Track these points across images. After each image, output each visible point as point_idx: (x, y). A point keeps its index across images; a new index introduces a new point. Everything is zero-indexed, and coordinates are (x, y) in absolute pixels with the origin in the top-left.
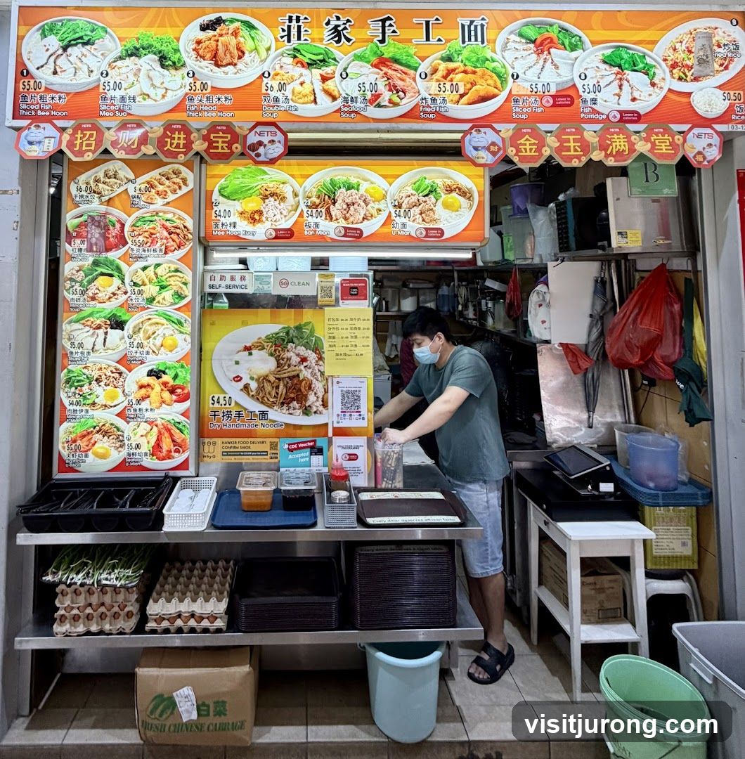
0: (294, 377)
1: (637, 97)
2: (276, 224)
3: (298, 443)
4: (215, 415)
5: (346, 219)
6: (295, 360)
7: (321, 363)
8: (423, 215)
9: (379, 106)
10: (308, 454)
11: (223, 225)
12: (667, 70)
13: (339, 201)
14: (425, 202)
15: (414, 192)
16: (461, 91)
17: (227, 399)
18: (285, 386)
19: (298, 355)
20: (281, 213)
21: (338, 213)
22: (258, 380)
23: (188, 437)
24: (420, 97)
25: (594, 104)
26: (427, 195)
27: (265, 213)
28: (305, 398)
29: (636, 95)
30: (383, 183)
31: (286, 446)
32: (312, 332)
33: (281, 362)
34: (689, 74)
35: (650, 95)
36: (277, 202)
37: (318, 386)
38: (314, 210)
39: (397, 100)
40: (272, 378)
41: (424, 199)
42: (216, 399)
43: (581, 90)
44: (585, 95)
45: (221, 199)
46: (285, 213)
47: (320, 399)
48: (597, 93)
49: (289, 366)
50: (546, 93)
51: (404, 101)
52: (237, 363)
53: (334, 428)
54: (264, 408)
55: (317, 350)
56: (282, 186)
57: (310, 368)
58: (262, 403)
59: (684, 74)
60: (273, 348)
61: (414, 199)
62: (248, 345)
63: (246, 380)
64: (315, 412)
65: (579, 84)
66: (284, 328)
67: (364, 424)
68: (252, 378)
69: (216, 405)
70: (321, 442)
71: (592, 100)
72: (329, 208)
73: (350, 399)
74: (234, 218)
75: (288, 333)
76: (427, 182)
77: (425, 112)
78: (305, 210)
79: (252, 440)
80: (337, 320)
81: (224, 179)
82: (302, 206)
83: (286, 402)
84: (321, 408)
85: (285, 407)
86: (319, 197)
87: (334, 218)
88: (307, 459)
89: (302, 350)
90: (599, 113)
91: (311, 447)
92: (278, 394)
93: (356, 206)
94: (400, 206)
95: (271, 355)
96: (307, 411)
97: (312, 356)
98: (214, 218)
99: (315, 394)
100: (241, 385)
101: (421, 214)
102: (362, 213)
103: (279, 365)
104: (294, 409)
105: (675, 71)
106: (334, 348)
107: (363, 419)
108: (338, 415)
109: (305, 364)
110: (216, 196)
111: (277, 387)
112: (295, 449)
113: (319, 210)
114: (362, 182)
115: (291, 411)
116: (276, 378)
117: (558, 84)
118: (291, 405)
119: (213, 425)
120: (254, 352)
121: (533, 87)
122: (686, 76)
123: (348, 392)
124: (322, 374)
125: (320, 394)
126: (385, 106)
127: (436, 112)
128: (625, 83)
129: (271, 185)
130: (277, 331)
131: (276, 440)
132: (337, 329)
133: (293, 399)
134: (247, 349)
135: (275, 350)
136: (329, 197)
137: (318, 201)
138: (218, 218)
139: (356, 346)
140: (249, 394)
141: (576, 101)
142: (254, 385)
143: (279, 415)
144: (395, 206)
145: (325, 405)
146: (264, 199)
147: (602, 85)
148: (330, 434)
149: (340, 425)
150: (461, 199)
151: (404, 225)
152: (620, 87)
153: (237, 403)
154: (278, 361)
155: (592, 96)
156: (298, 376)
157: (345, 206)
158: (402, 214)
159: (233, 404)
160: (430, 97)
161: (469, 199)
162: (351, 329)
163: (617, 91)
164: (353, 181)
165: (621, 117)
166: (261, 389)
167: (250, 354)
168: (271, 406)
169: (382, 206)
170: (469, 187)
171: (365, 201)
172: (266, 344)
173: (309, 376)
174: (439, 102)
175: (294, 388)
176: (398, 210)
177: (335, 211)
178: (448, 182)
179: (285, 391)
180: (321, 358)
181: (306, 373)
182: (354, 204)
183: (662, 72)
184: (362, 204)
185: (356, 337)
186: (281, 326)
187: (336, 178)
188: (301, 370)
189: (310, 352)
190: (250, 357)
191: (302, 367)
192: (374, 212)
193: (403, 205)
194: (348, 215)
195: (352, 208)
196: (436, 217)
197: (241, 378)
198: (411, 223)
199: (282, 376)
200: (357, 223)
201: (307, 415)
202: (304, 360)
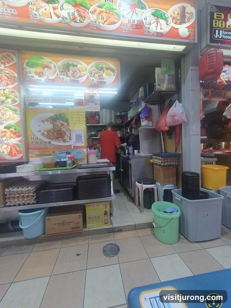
0: (59, 130)
1: (162, 28)
2: (49, 77)
3: (62, 151)
4: (32, 143)
5: (73, 77)
6: (59, 125)
7: (68, 126)
8: (99, 77)
9: (75, 22)
10: (65, 154)
11: (29, 76)
12: (172, 20)
13: (71, 71)
14: (100, 72)
15: (96, 69)
16: (105, 20)
17: (36, 138)
18: (57, 133)
19: (60, 123)
20: (50, 73)
21: (70, 74)
22: (47, 132)
23: (22, 149)
24: (90, 20)
25: (149, 29)
26: (100, 70)
27: (44, 73)
28: (64, 137)
29: (162, 27)
30: (85, 65)
31: (58, 152)
32: (65, 116)
33: (55, 125)
34: (178, 22)
35: (166, 28)
36: (48, 70)
37: (68, 133)
38: (62, 73)
39: (82, 20)
40: (52, 131)
41: (99, 71)
42: (32, 138)
43: (145, 24)
44: (146, 26)
45: (27, 67)
46: (52, 73)
47: (69, 138)
48: (150, 25)
49: (58, 127)
50: (134, 24)
51: (85, 21)
52: (39, 126)
53: (74, 146)
54: (50, 140)
55: (67, 121)
56: (50, 64)
57: (65, 127)
58: (49, 139)
59: (177, 22)
60: (52, 121)
61: (96, 71)
62: (43, 120)
63: (43, 131)
64: (67, 141)
65: (144, 21)
66: (55, 115)
67: (83, 145)
68: (45, 131)
69: (33, 140)
70: (69, 151)
71: (148, 28)
72: (67, 73)
73: (79, 137)
74: (33, 74)
75: (56, 116)
76: (100, 66)
77: (92, 26)
78: (59, 73)
79: (46, 150)
80: (73, 112)
81: (27, 60)
82: (58, 71)
83: (57, 138)
84: (69, 140)
85: (57, 140)
86: (63, 69)
87: (69, 76)
88: (65, 156)
89: (62, 122)
90: (150, 32)
91: (67, 152)
92: (54, 136)
93: (76, 72)
94: (91, 73)
95: (51, 123)
96: (64, 141)
97: (65, 124)
98: (25, 74)
99: (67, 136)
100: (41, 133)
101: (98, 76)
102: (79, 75)
103: (54, 127)
104: (60, 140)
105: (174, 20)
106: (73, 121)
107: (83, 143)
108: (75, 142)
109: (63, 126)
110: (25, 65)
111: (54, 134)
112: (61, 153)
113: (64, 73)
114: (78, 64)
115: (59, 141)
116: (53, 131)
117: (137, 21)
118: (59, 139)
119: (32, 146)
120: (45, 122)
121: (129, 21)
122: (177, 23)
123: (78, 135)
124: (69, 129)
125: (69, 135)
126: (78, 22)
127: (96, 27)
128: (159, 23)
129: (46, 63)
130: (52, 115)
131: (54, 150)
132: (73, 115)
133: (60, 138)
134: (43, 121)
135: (52, 122)
136: (67, 69)
137: (63, 70)
138: (27, 74)
139: (80, 120)
140: (44, 136)
141: (143, 27)
142: (46, 133)
143: (55, 143)
144: (90, 73)
145: (70, 139)
146: (43, 68)
147: (152, 22)
148: (73, 148)
149: (75, 145)
150: (111, 72)
151: (93, 80)
152: (157, 24)
153: (40, 139)
154: (54, 126)
155: (148, 26)
156: (61, 130)
157: (73, 72)
158: (92, 76)
159: (39, 139)
160: (94, 21)
161: (114, 72)
162: (78, 115)
163: (156, 25)
164: (75, 64)
165: (157, 34)
166: (48, 134)
167: (44, 123)
168: (52, 139)
169: (85, 73)
170: (114, 68)
171: (79, 71)
172: (49, 120)
173: (65, 130)
174: (97, 23)
175: (60, 134)
176: (91, 75)
177: (69, 74)
178: (107, 66)
179: (56, 135)
180: (68, 124)
181: (64, 129)
183: (170, 20)
184: (78, 72)
185: (80, 118)
186: (54, 114)
187: (69, 62)
188: (62, 128)
189: (65, 122)
190: (44, 124)
191: (62, 127)
192: (83, 75)
193: (93, 73)
194: (74, 75)
196: (103, 77)
197: (41, 131)
198: (95, 79)
199: (56, 130)
200: (77, 78)
201: (65, 142)
202: (62, 125)
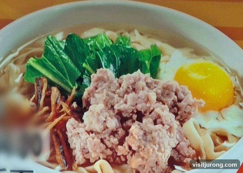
72: (61, 127)
87: (79, 158)
136: (64, 93)
157: (113, 123)
182: (140, 116)
187: (87, 35)
194: (122, 150)
195: (135, 128)
